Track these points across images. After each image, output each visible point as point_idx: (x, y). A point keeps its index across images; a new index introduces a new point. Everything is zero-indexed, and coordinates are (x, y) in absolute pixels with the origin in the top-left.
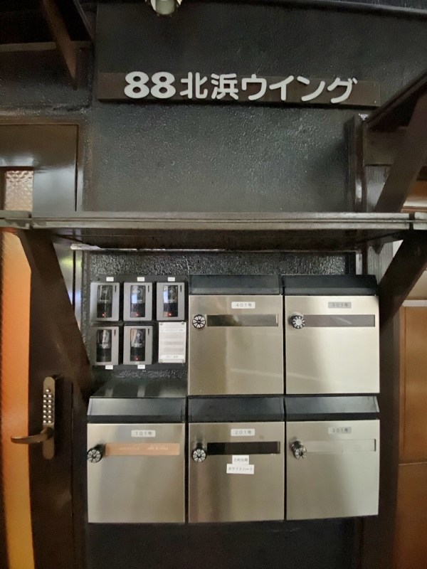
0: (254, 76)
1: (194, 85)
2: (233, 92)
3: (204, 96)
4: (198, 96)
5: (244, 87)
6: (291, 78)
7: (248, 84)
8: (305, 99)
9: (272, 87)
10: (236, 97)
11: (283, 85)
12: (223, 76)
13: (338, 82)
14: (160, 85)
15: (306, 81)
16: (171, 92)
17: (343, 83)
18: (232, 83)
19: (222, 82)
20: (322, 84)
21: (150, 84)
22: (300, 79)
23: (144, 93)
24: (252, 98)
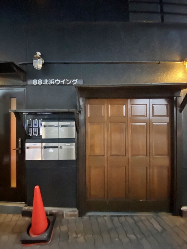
0: (57, 80)
1: (46, 82)
2: (53, 83)
3: (48, 84)
4: (47, 84)
5: (56, 82)
6: (65, 80)
7: (56, 81)
8: (67, 84)
9: (61, 82)
10: (54, 84)
11: (63, 81)
12: (51, 80)
13: (74, 80)
14: (39, 82)
15: (68, 80)
16: (42, 83)
17: (75, 80)
18: (53, 81)
19: (51, 81)
20: (71, 81)
21: (37, 82)
22: (66, 80)
23: (36, 84)
24: (57, 84)
